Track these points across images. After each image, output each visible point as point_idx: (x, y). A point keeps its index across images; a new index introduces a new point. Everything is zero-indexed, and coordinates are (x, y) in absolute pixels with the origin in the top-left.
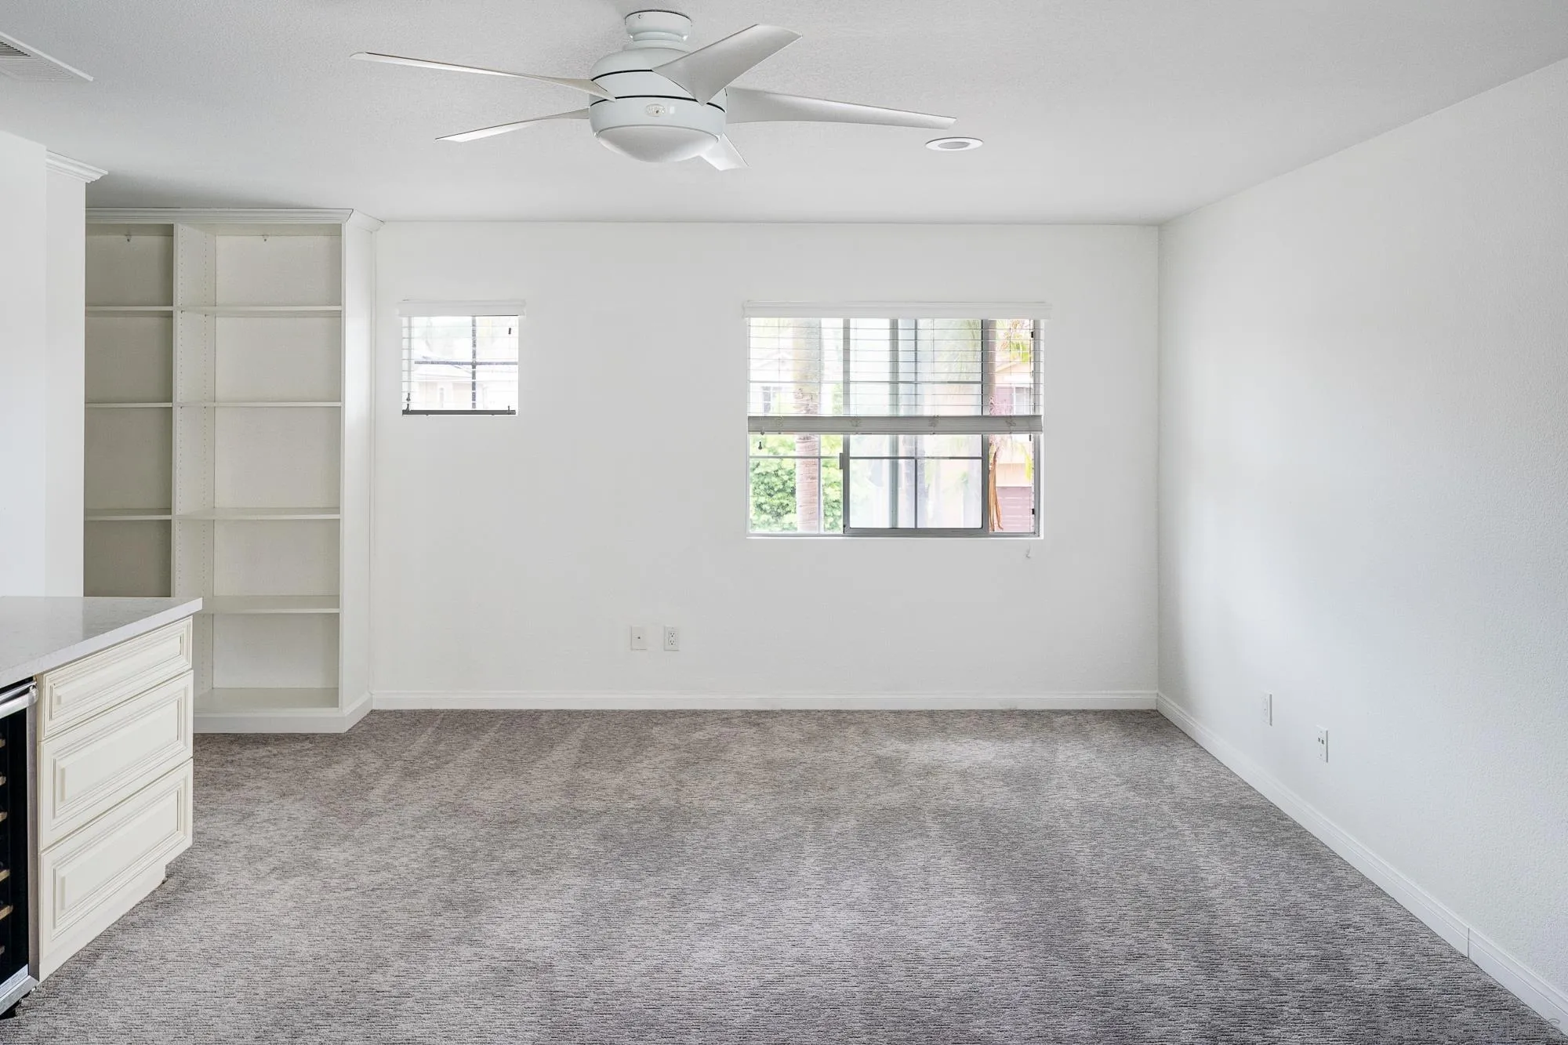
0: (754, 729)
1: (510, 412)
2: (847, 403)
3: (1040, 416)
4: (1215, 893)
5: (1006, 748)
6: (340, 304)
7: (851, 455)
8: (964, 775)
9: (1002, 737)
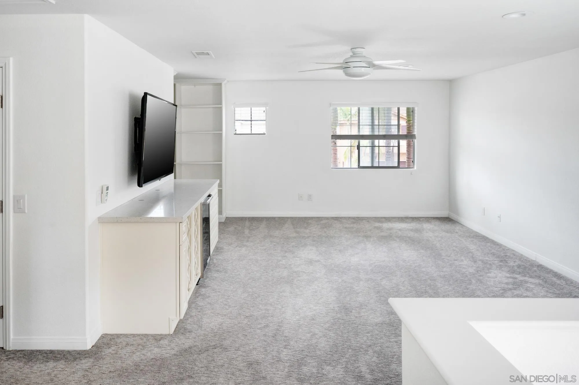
0: (337, 221)
1: (264, 134)
2: (359, 131)
3: (415, 135)
4: (473, 250)
5: (409, 225)
6: (221, 105)
7: (360, 146)
8: (400, 230)
9: (406, 222)
